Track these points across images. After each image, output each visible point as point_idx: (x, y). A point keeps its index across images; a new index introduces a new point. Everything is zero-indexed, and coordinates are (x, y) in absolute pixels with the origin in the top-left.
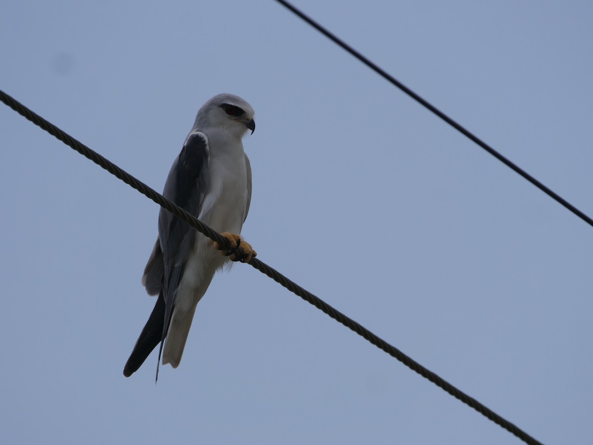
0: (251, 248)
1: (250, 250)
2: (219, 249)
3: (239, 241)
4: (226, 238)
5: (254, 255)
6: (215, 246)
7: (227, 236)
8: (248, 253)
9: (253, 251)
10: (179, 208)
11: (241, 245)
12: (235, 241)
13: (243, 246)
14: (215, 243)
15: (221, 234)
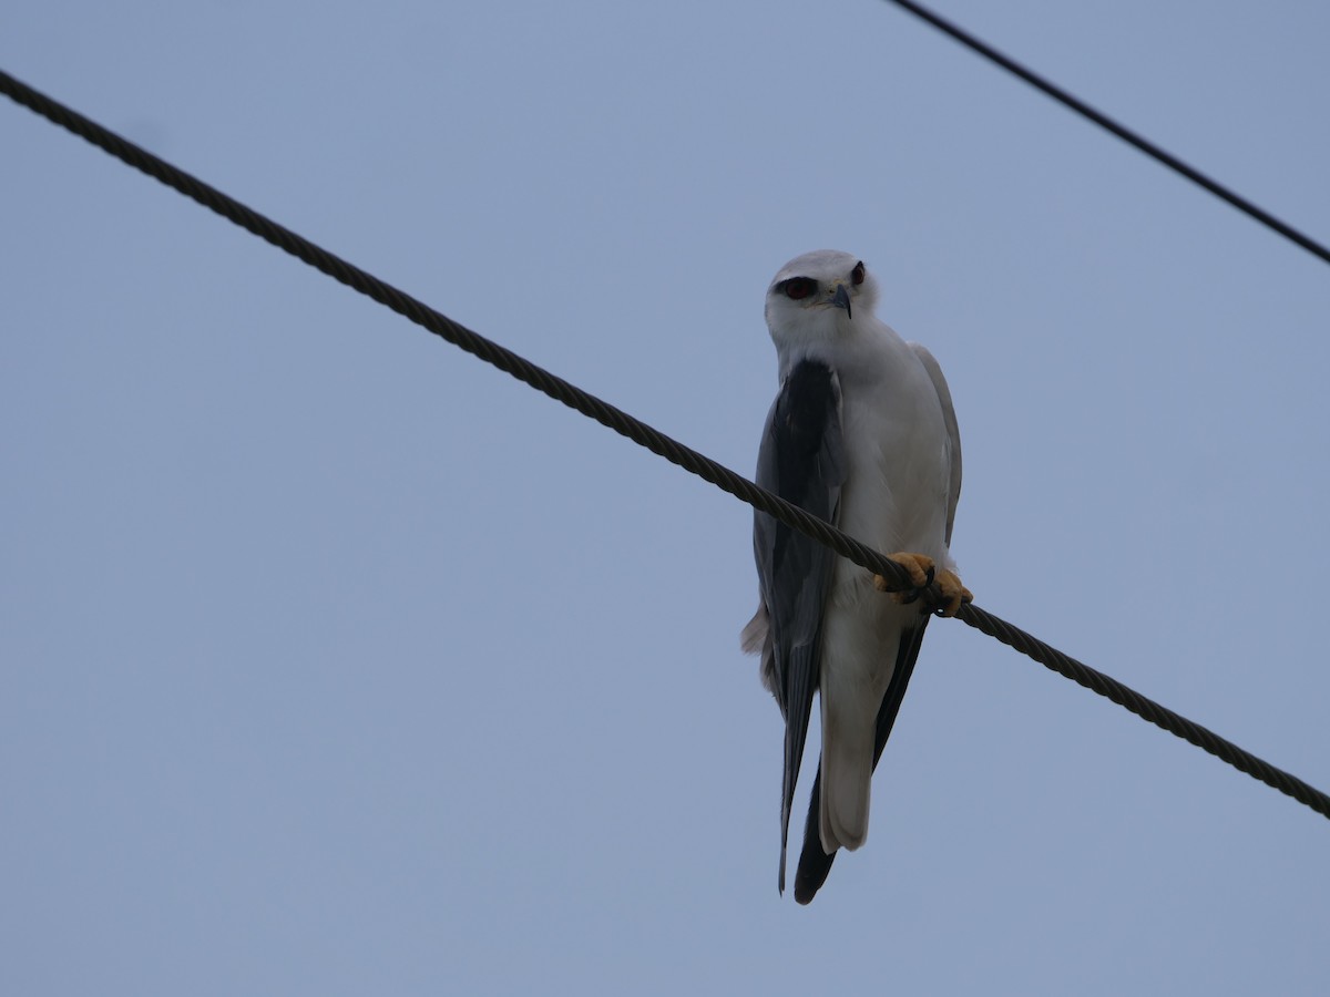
0: (958, 583)
1: (957, 588)
2: (888, 589)
3: (930, 572)
4: (903, 566)
5: (967, 598)
6: (877, 585)
7: (904, 563)
8: (950, 594)
9: (966, 591)
10: (793, 509)
11: (936, 577)
12: (922, 572)
13: (940, 581)
14: (878, 579)
15: (888, 556)
